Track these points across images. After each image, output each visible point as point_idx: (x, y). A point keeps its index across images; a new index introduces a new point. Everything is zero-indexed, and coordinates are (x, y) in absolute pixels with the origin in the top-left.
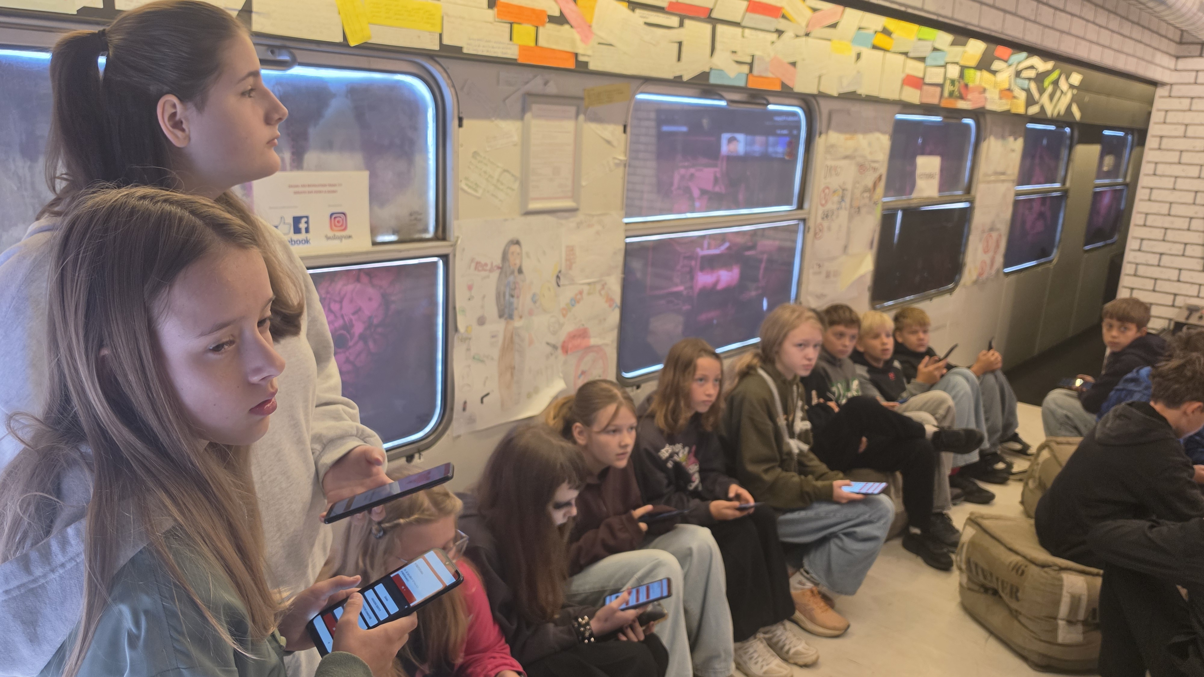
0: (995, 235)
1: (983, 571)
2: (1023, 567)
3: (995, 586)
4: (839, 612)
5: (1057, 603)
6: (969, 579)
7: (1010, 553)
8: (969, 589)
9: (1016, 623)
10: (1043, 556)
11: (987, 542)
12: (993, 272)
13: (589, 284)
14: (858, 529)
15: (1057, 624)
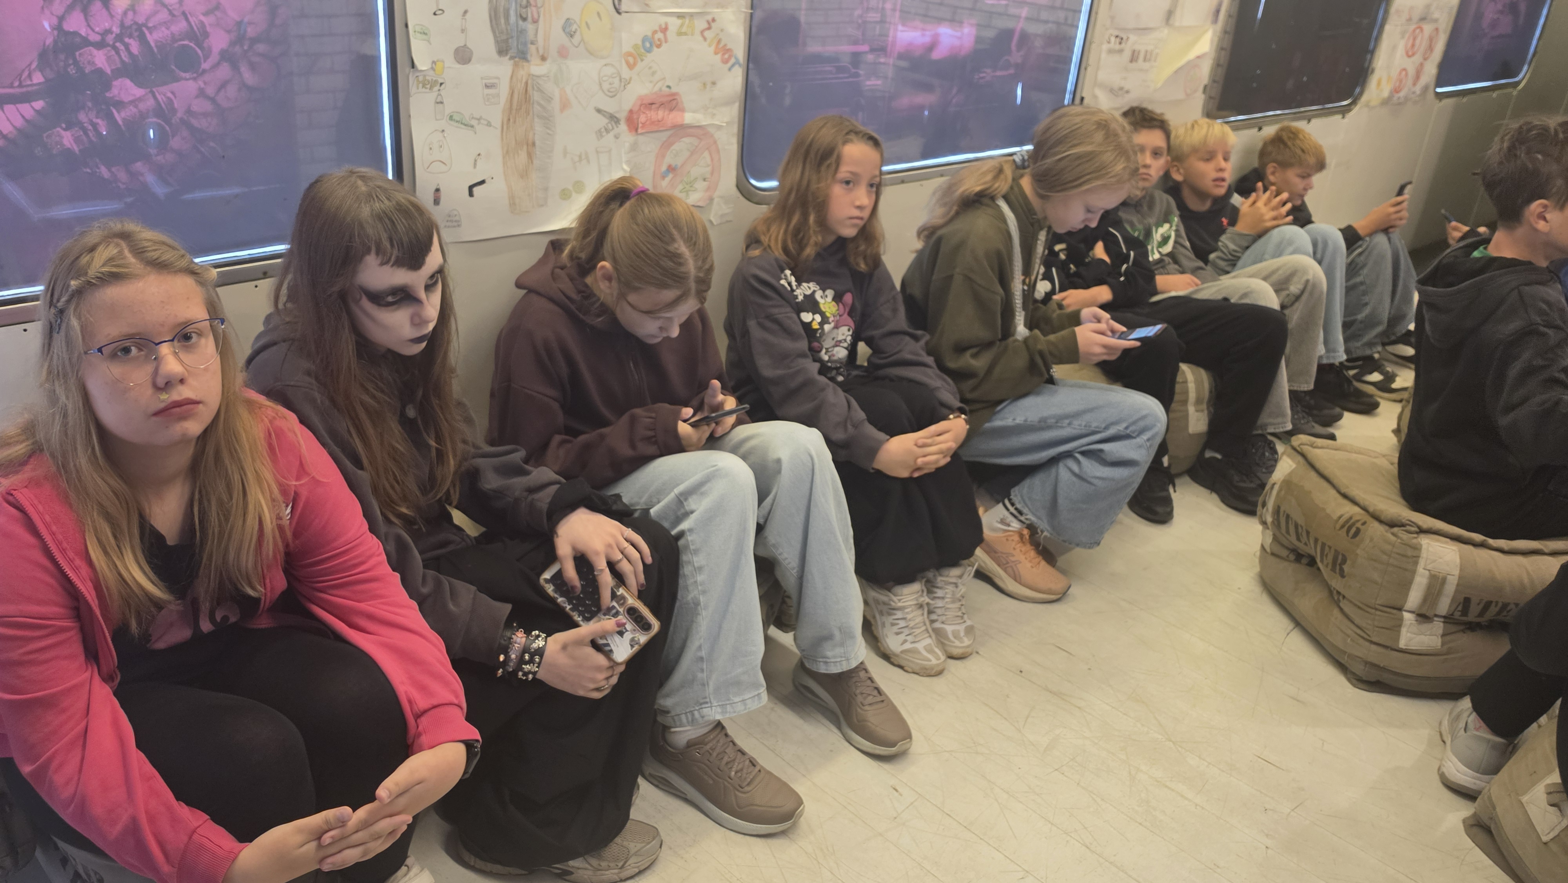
1: (1296, 526)
2: (1358, 525)
3: (1312, 553)
5: (1405, 586)
6: (1275, 539)
8: (1273, 554)
10: (1399, 510)
12: (1418, 89)
13: (680, 16)
14: (1104, 447)
15: (1401, 619)
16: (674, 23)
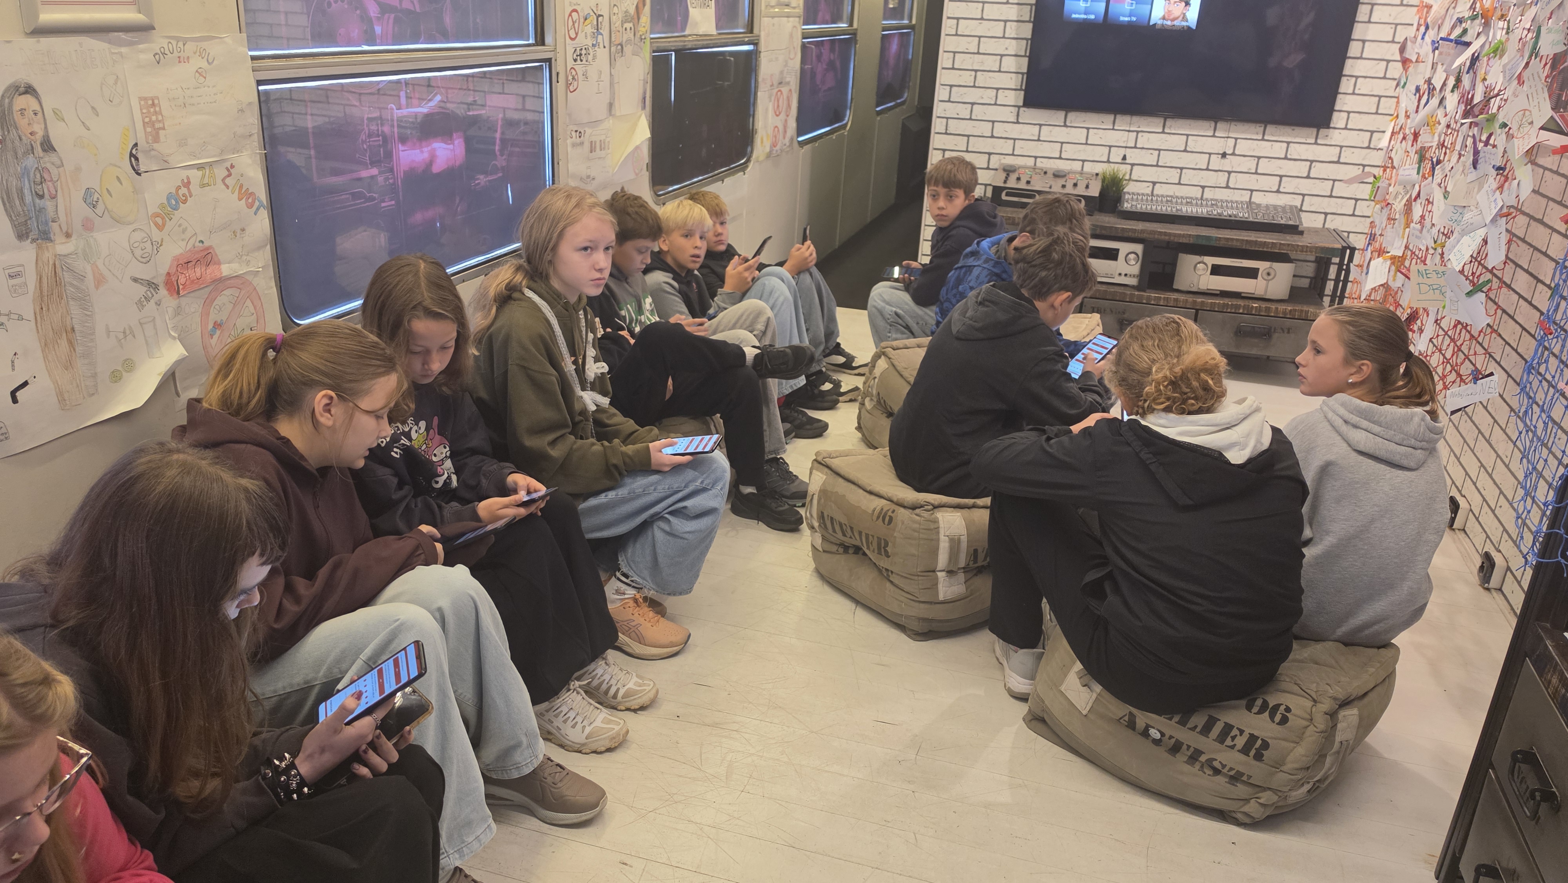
0: (785, 90)
1: (841, 524)
2: (890, 513)
3: (858, 543)
4: (672, 619)
5: (935, 551)
6: (824, 538)
7: (873, 497)
8: (824, 551)
9: (888, 584)
10: (908, 494)
11: (842, 487)
12: (787, 141)
13: (200, 167)
14: (688, 503)
15: (937, 578)
16: (195, 175)
